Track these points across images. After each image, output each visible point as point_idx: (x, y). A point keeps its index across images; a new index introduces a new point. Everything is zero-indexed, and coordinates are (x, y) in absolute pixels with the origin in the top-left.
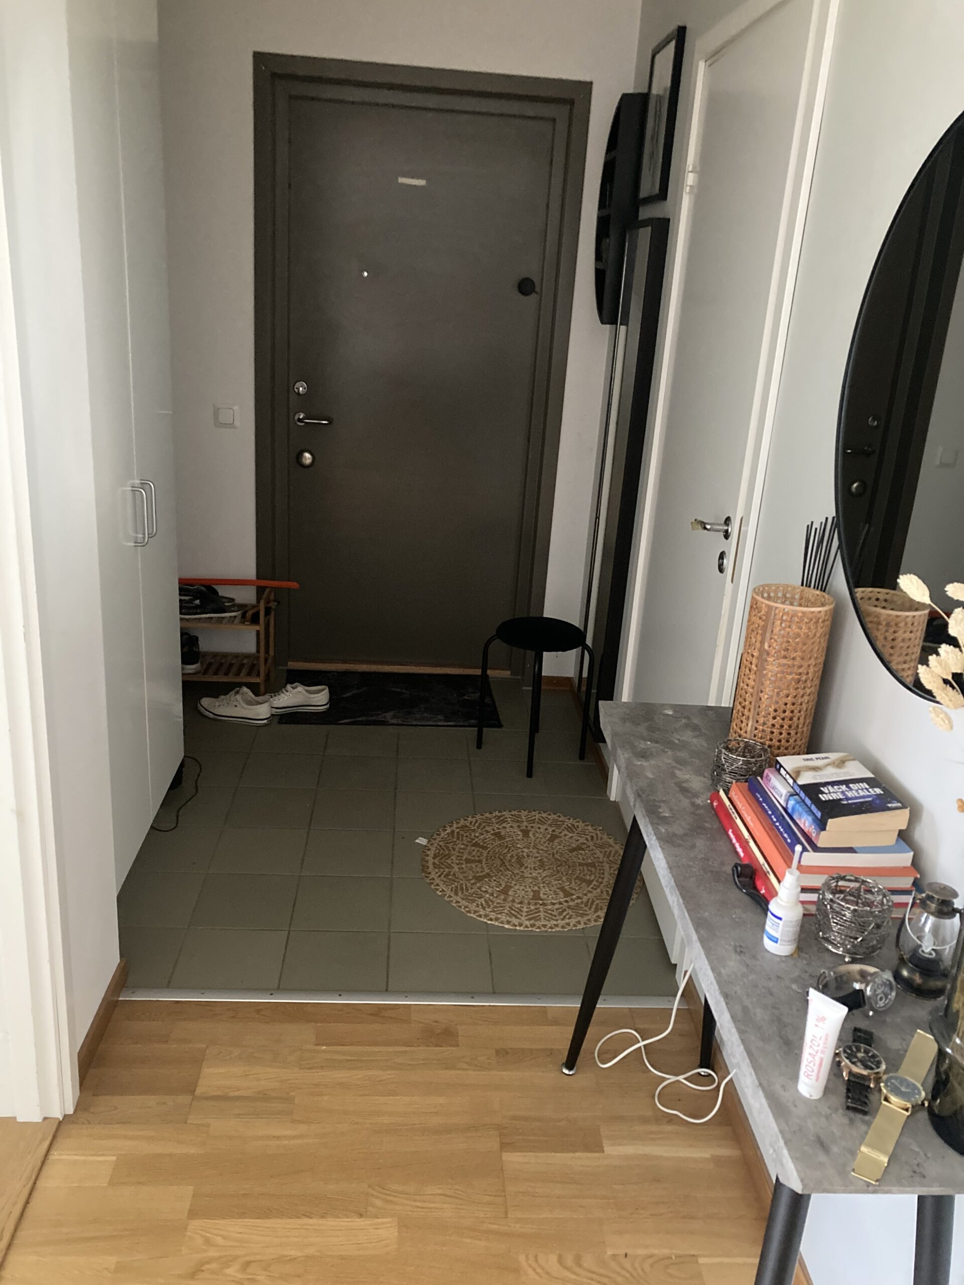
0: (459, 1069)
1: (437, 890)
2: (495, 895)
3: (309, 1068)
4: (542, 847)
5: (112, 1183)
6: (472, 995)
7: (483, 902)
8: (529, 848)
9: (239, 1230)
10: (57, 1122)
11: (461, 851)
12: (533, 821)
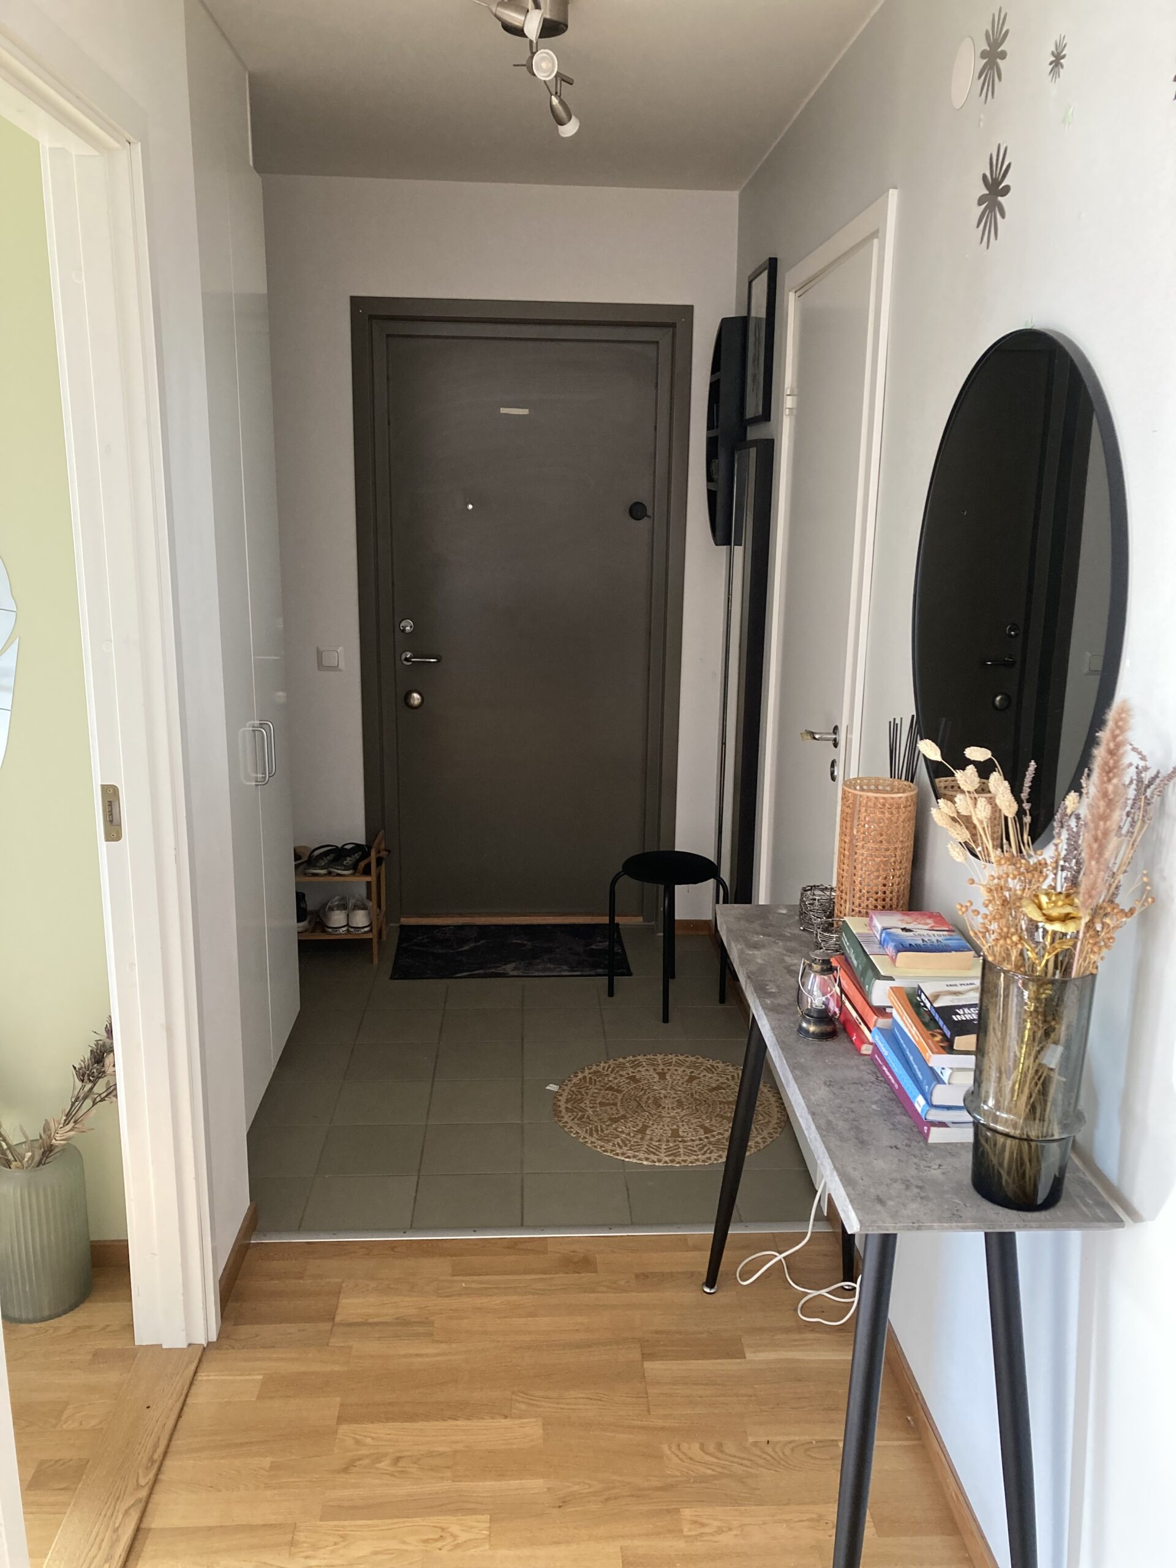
0: (598, 1292)
1: (571, 1132)
2: (632, 1135)
3: (447, 1297)
4: (680, 1089)
5: (260, 1397)
6: (610, 1227)
7: (620, 1142)
8: (666, 1090)
9: (388, 1432)
10: (202, 1348)
11: (595, 1095)
12: (670, 1064)
